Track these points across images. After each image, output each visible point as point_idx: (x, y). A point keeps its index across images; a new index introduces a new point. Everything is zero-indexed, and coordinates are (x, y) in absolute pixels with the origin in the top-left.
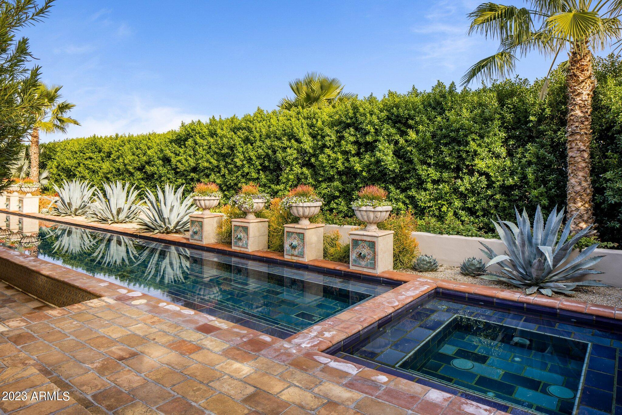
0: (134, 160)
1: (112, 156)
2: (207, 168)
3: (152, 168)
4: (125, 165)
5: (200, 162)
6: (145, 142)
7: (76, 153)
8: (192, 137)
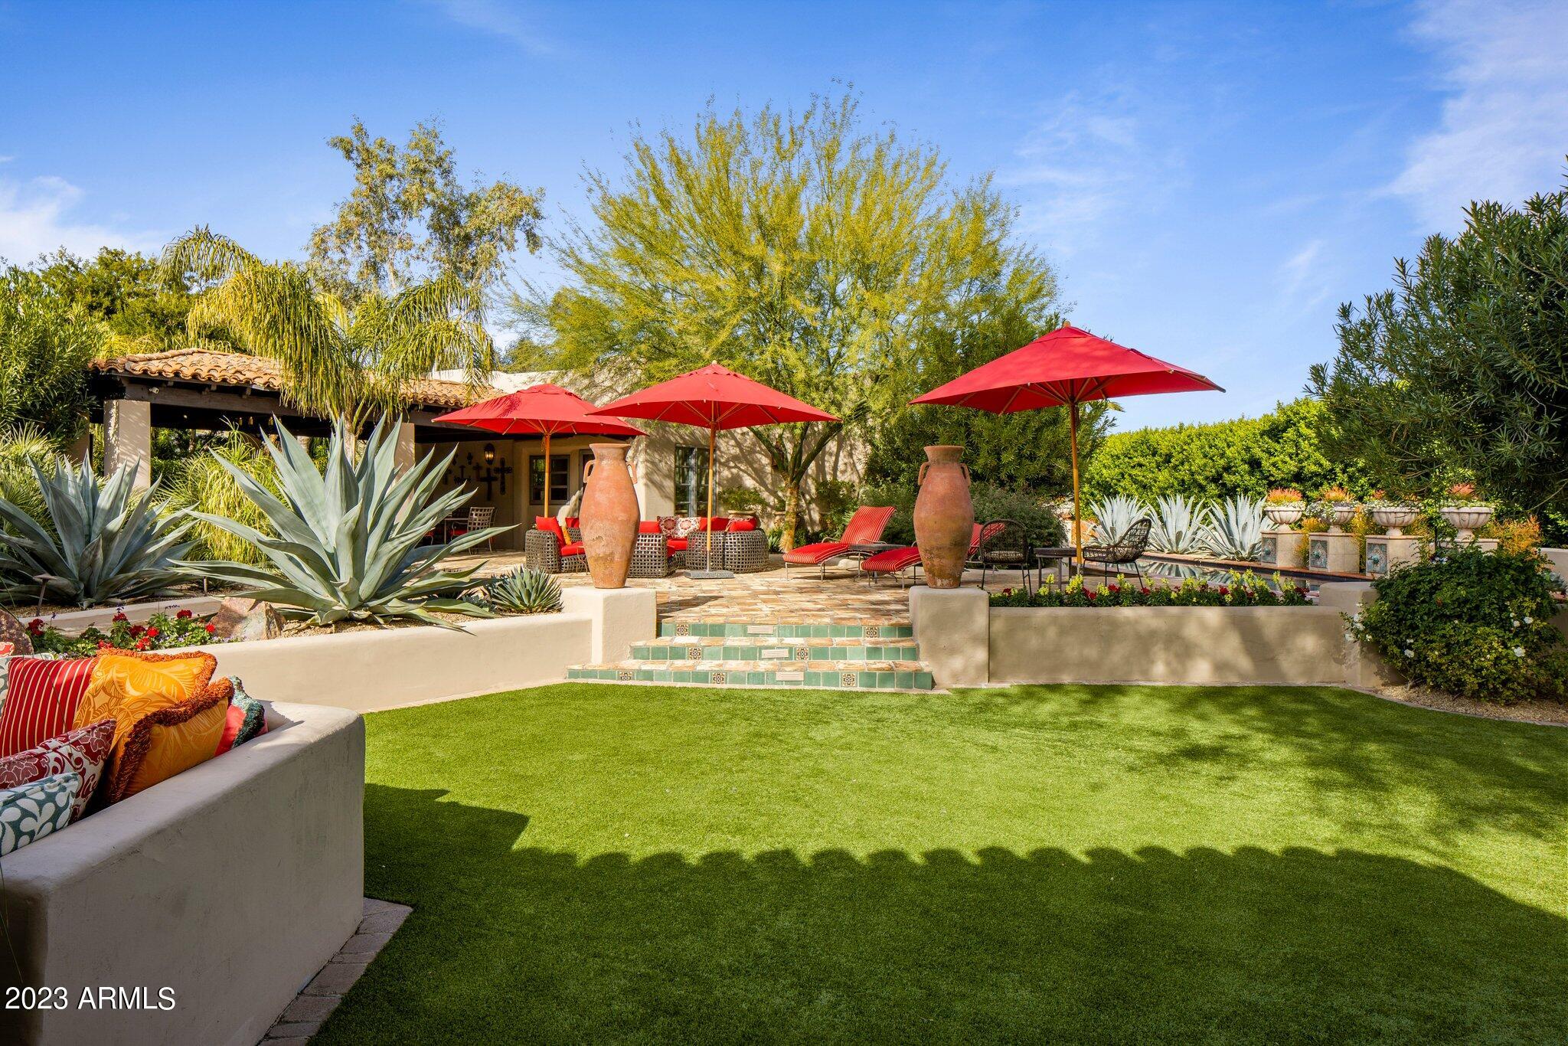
0: (1205, 465)
1: (1173, 460)
2: (1317, 475)
3: (1232, 478)
4: (1192, 474)
5: (1305, 464)
6: (1223, 436)
7: (1119, 458)
8: (1295, 425)
